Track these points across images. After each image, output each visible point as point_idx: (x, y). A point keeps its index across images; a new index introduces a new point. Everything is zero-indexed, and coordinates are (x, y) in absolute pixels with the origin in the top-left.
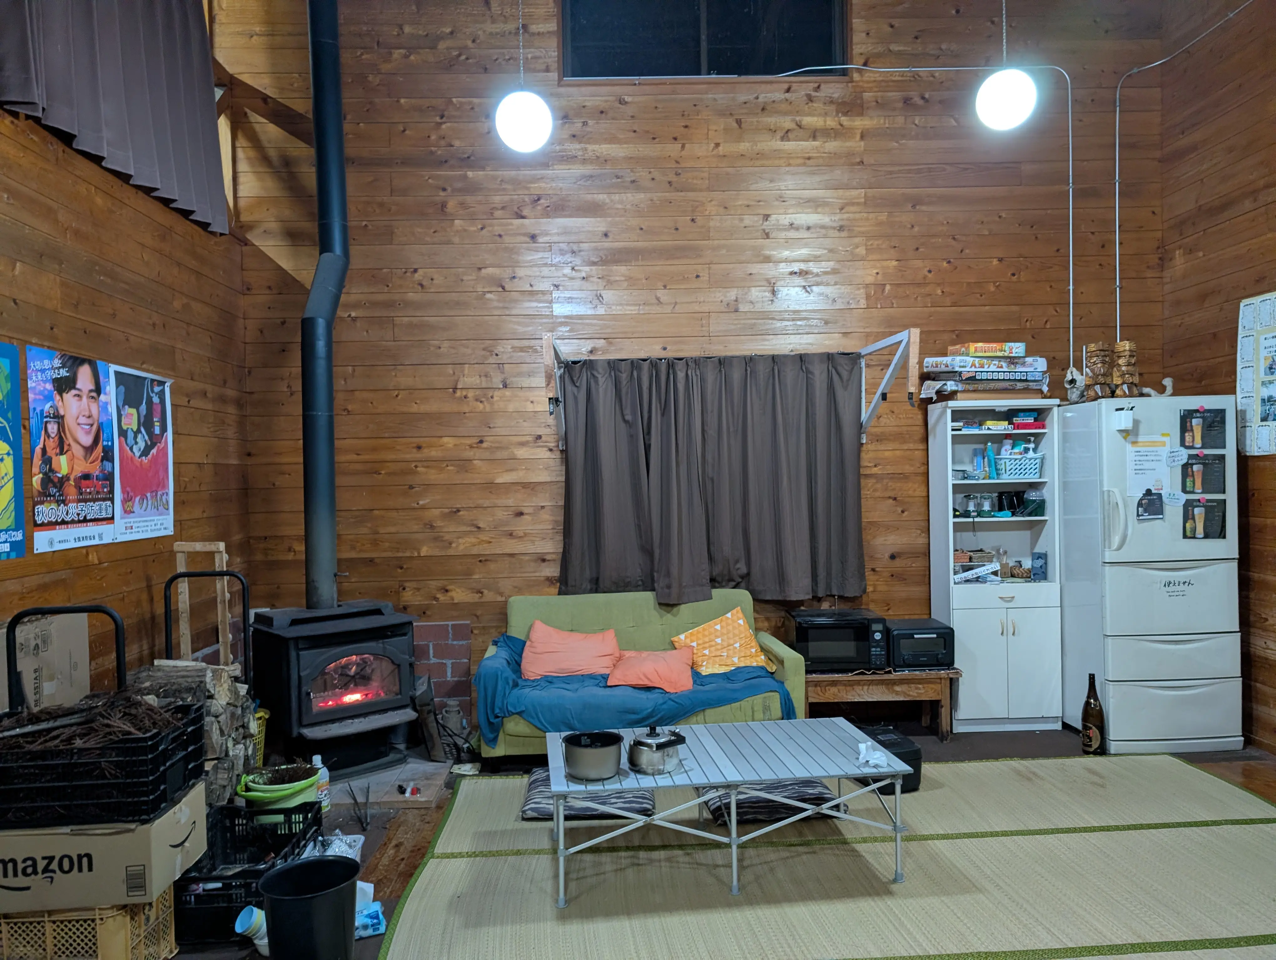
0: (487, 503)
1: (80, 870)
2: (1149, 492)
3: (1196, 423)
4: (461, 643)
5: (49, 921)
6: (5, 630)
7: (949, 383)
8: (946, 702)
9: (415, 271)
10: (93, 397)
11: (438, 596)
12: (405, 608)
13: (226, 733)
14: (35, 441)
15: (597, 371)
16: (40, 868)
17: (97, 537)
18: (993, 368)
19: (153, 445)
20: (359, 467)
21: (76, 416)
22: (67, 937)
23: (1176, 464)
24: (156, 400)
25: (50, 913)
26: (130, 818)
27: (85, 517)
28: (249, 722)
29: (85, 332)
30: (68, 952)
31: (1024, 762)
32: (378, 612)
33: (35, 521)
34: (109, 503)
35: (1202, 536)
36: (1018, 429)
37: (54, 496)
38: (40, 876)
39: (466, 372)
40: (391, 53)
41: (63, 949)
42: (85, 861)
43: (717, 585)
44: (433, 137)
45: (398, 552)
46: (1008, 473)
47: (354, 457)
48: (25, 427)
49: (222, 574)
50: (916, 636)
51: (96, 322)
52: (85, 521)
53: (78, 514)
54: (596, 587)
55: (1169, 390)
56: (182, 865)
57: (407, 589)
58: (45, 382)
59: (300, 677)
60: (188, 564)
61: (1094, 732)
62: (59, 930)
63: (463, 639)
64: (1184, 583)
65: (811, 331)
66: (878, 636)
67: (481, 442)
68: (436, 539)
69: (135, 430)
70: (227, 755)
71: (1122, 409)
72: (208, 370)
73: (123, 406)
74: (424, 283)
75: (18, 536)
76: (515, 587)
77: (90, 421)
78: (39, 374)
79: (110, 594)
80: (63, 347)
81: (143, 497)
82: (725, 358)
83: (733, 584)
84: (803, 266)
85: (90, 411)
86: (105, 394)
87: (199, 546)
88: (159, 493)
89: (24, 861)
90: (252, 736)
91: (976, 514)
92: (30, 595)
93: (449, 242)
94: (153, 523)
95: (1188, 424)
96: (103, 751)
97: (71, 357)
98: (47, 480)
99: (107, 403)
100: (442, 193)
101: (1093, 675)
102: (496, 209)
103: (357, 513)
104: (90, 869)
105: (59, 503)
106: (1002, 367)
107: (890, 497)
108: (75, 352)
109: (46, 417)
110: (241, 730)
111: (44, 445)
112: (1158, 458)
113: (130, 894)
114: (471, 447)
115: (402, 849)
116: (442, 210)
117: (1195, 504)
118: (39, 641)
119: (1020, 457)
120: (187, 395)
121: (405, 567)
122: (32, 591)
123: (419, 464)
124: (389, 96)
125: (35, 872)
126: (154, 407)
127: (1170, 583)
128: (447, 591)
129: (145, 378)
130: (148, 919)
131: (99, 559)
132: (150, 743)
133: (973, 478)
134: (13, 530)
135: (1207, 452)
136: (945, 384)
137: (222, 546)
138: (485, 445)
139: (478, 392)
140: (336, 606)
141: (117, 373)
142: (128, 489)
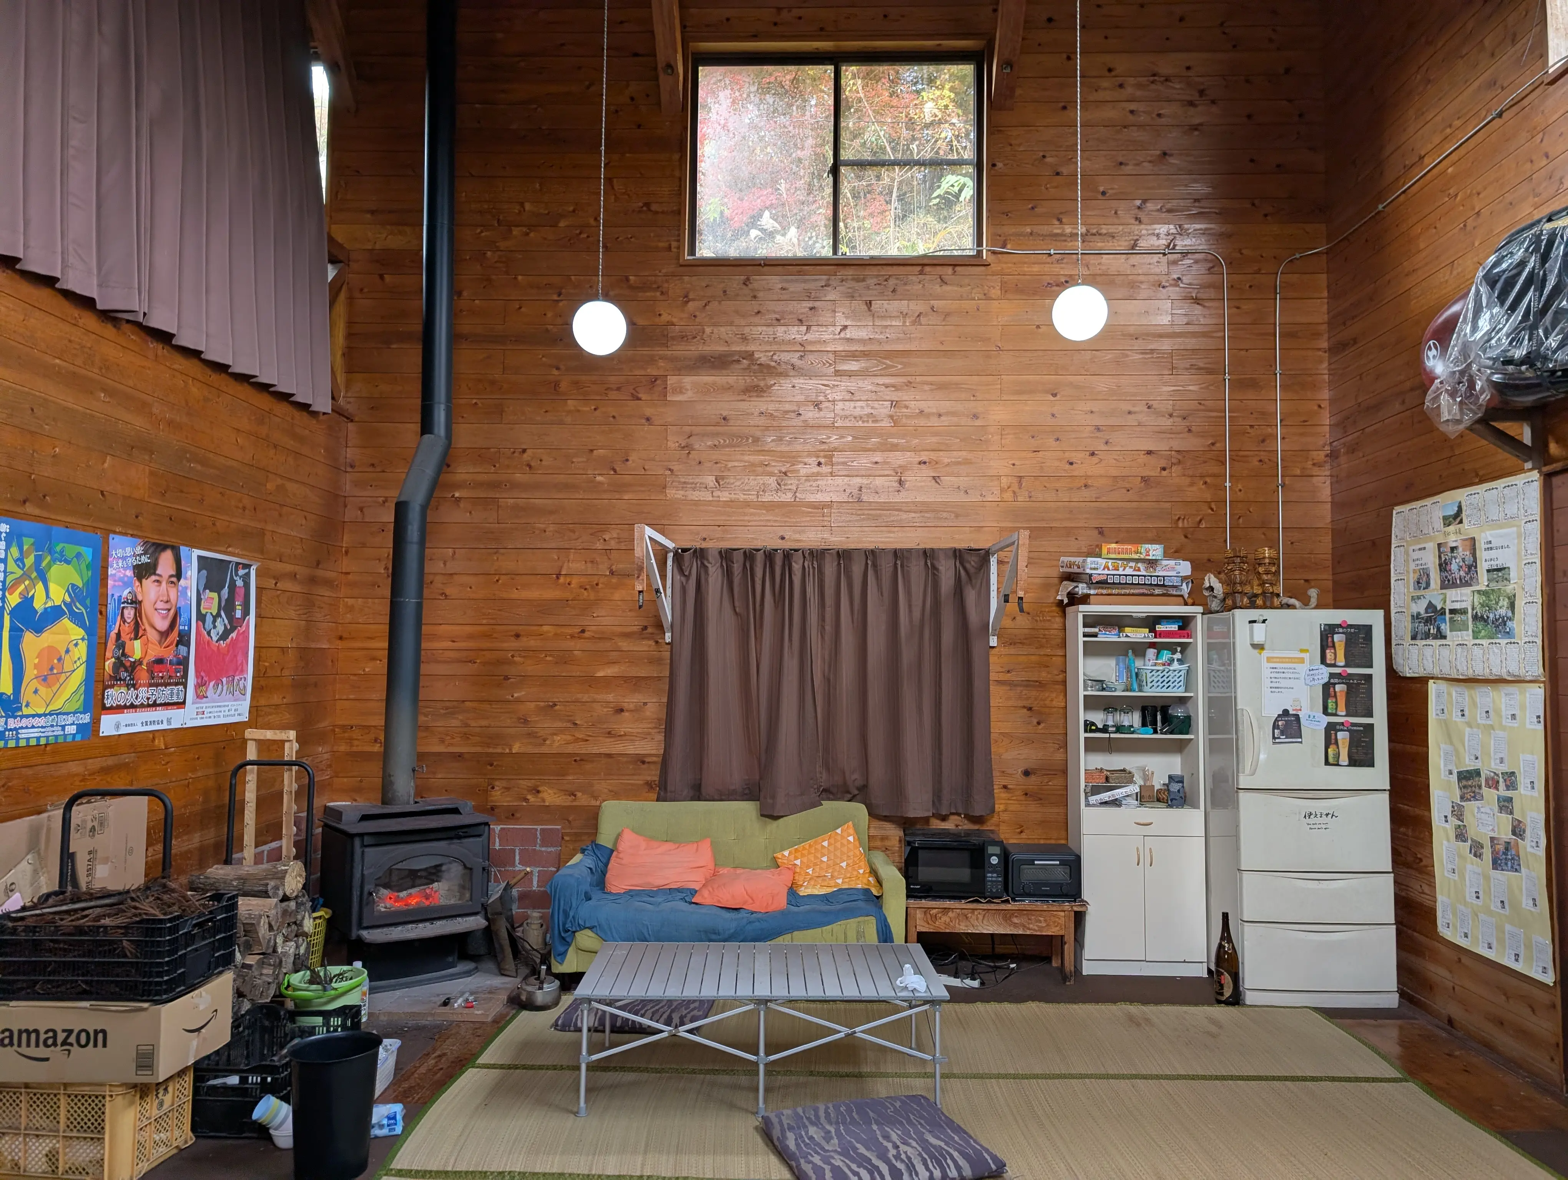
0: (585, 698)
1: (95, 1045)
2: (1286, 712)
3: (1339, 639)
4: (550, 849)
5: (64, 1094)
6: (62, 811)
7: (1080, 585)
8: (1070, 938)
9: (524, 451)
10: (172, 582)
11: (529, 797)
12: (492, 809)
13: (275, 928)
14: (111, 626)
15: (708, 560)
16: (59, 1041)
17: (165, 722)
18: (1129, 571)
19: (233, 629)
20: (452, 654)
21: (154, 601)
22: (79, 1112)
23: (1316, 682)
24: (239, 583)
25: (66, 1086)
26: (145, 998)
27: (155, 701)
28: (303, 918)
29: (171, 519)
30: (78, 1127)
31: (1144, 1008)
32: (456, 811)
33: (104, 705)
34: (181, 687)
35: (1346, 763)
36: (1160, 637)
37: (125, 680)
38: (59, 1048)
39: (572, 557)
40: (510, 231)
41: (75, 1123)
42: (100, 1036)
43: (831, 796)
44: (549, 314)
45: (489, 747)
46: (1150, 685)
47: (449, 644)
48: (101, 613)
49: (291, 764)
50: (1036, 862)
51: (180, 507)
52: (155, 705)
53: (148, 699)
54: (697, 793)
55: (1314, 601)
56: (197, 1050)
57: (497, 788)
58: (125, 569)
59: (363, 875)
60: (259, 751)
61: (1227, 979)
62: (72, 1104)
63: (552, 846)
64: (1327, 815)
65: (940, 524)
66: (994, 860)
67: (583, 631)
68: (530, 735)
69: (214, 614)
70: (275, 951)
71: (1254, 622)
72: (299, 551)
73: (205, 589)
74: (532, 464)
75: (86, 718)
76: (611, 791)
77: (167, 606)
78: (120, 561)
79: (174, 779)
80: (146, 534)
81: (219, 682)
82: (845, 551)
83: (849, 796)
84: (933, 456)
85: (168, 595)
86: (186, 578)
87: (269, 735)
88: (236, 678)
89: (46, 1032)
90: (306, 935)
91: (1114, 729)
92: (92, 777)
93: (561, 423)
94: (227, 709)
95: (1330, 639)
96: (126, 929)
97: (154, 544)
98: (119, 664)
99: (186, 588)
100: (556, 372)
101: (1227, 914)
102: (611, 389)
103: (448, 704)
104: (105, 1045)
105: (128, 686)
106: (1139, 570)
107: (1024, 707)
108: (157, 538)
109: (123, 603)
110: (294, 927)
111: (119, 630)
112: (1296, 676)
113: (139, 1073)
114: (572, 637)
115: (443, 1060)
116: (555, 390)
117: (1338, 727)
118: (96, 824)
119: (1161, 668)
120: (274, 578)
121: (495, 764)
122: (93, 774)
123: (517, 654)
124: (507, 273)
125: (55, 1044)
126: (237, 590)
127: (1311, 814)
128: (538, 792)
129: (230, 562)
130: (161, 1104)
131: (165, 745)
132: (168, 925)
133: (1110, 689)
134: (81, 713)
135: (1350, 671)
136: (1077, 587)
137: (292, 734)
138: (587, 634)
139: (583, 579)
140: (412, 802)
141: (200, 558)
142: (203, 674)
